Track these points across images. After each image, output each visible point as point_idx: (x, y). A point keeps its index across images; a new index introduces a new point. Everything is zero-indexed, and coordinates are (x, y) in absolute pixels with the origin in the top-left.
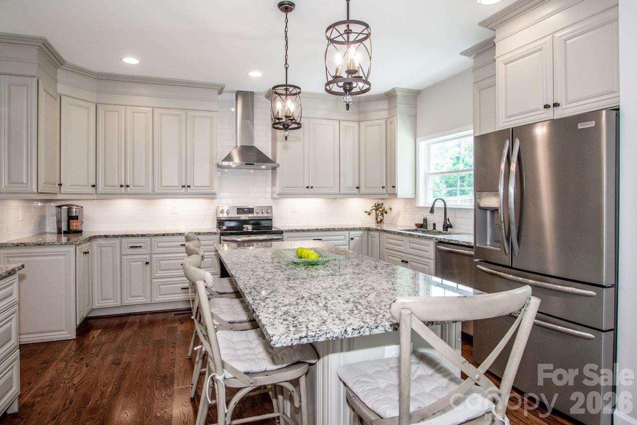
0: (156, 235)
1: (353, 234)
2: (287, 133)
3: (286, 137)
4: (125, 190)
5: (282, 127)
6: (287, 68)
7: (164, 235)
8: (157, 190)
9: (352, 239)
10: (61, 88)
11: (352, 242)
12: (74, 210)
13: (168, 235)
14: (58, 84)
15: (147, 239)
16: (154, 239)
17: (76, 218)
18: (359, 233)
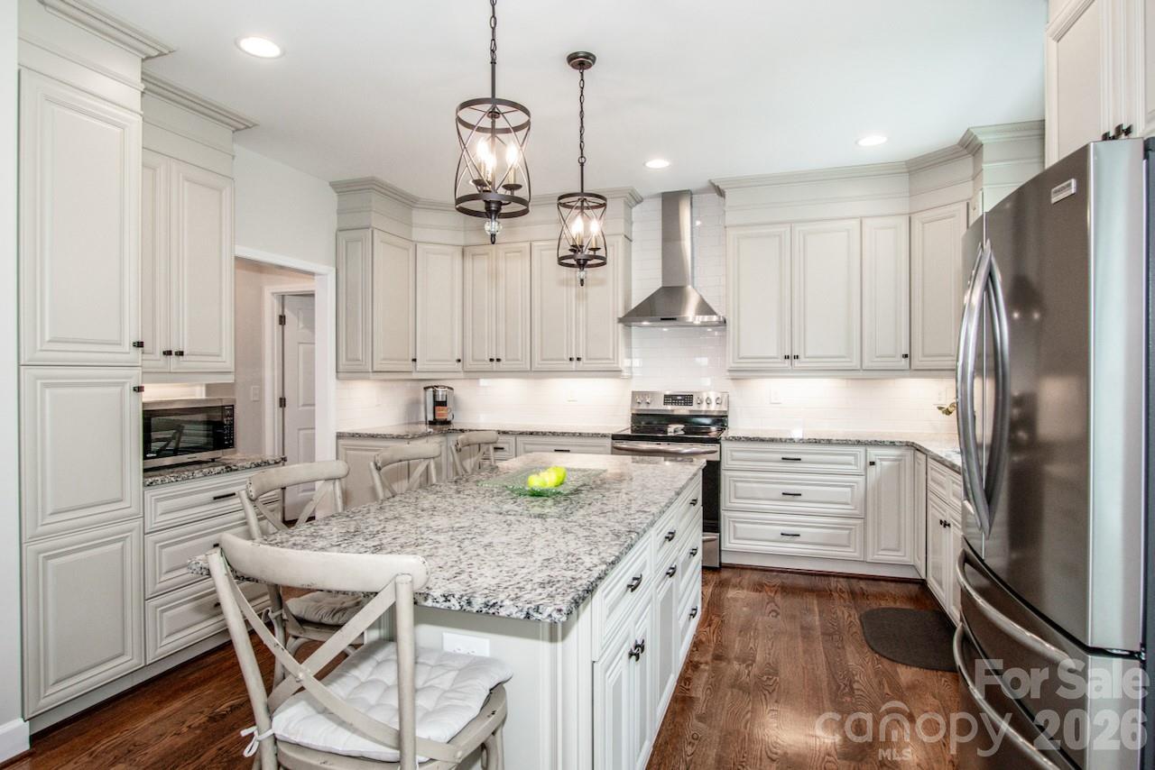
0: (522, 433)
1: (874, 453)
2: (582, 274)
3: (582, 280)
4: (495, 366)
5: (575, 263)
6: (582, 165)
7: (531, 433)
8: (536, 366)
9: (872, 463)
10: (417, 234)
11: (872, 470)
12: (440, 394)
13: (537, 433)
14: (414, 229)
15: (512, 439)
16: (520, 439)
17: (443, 404)
18: (893, 452)
